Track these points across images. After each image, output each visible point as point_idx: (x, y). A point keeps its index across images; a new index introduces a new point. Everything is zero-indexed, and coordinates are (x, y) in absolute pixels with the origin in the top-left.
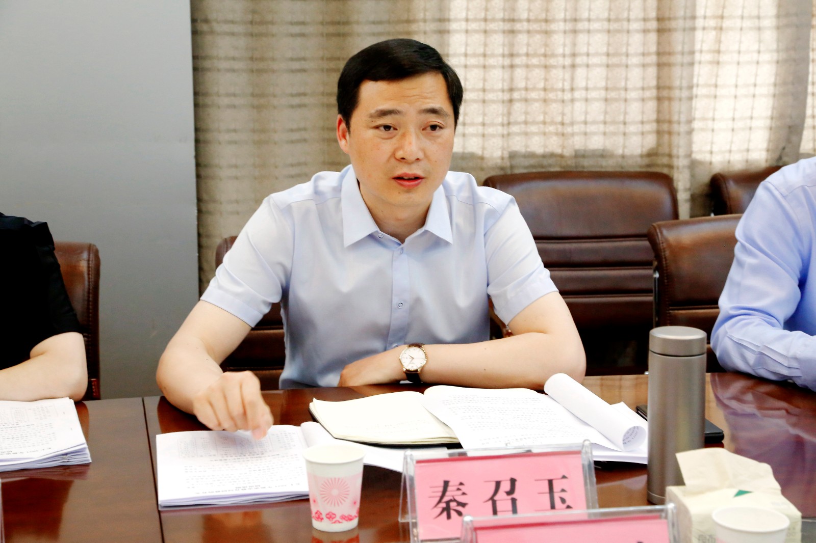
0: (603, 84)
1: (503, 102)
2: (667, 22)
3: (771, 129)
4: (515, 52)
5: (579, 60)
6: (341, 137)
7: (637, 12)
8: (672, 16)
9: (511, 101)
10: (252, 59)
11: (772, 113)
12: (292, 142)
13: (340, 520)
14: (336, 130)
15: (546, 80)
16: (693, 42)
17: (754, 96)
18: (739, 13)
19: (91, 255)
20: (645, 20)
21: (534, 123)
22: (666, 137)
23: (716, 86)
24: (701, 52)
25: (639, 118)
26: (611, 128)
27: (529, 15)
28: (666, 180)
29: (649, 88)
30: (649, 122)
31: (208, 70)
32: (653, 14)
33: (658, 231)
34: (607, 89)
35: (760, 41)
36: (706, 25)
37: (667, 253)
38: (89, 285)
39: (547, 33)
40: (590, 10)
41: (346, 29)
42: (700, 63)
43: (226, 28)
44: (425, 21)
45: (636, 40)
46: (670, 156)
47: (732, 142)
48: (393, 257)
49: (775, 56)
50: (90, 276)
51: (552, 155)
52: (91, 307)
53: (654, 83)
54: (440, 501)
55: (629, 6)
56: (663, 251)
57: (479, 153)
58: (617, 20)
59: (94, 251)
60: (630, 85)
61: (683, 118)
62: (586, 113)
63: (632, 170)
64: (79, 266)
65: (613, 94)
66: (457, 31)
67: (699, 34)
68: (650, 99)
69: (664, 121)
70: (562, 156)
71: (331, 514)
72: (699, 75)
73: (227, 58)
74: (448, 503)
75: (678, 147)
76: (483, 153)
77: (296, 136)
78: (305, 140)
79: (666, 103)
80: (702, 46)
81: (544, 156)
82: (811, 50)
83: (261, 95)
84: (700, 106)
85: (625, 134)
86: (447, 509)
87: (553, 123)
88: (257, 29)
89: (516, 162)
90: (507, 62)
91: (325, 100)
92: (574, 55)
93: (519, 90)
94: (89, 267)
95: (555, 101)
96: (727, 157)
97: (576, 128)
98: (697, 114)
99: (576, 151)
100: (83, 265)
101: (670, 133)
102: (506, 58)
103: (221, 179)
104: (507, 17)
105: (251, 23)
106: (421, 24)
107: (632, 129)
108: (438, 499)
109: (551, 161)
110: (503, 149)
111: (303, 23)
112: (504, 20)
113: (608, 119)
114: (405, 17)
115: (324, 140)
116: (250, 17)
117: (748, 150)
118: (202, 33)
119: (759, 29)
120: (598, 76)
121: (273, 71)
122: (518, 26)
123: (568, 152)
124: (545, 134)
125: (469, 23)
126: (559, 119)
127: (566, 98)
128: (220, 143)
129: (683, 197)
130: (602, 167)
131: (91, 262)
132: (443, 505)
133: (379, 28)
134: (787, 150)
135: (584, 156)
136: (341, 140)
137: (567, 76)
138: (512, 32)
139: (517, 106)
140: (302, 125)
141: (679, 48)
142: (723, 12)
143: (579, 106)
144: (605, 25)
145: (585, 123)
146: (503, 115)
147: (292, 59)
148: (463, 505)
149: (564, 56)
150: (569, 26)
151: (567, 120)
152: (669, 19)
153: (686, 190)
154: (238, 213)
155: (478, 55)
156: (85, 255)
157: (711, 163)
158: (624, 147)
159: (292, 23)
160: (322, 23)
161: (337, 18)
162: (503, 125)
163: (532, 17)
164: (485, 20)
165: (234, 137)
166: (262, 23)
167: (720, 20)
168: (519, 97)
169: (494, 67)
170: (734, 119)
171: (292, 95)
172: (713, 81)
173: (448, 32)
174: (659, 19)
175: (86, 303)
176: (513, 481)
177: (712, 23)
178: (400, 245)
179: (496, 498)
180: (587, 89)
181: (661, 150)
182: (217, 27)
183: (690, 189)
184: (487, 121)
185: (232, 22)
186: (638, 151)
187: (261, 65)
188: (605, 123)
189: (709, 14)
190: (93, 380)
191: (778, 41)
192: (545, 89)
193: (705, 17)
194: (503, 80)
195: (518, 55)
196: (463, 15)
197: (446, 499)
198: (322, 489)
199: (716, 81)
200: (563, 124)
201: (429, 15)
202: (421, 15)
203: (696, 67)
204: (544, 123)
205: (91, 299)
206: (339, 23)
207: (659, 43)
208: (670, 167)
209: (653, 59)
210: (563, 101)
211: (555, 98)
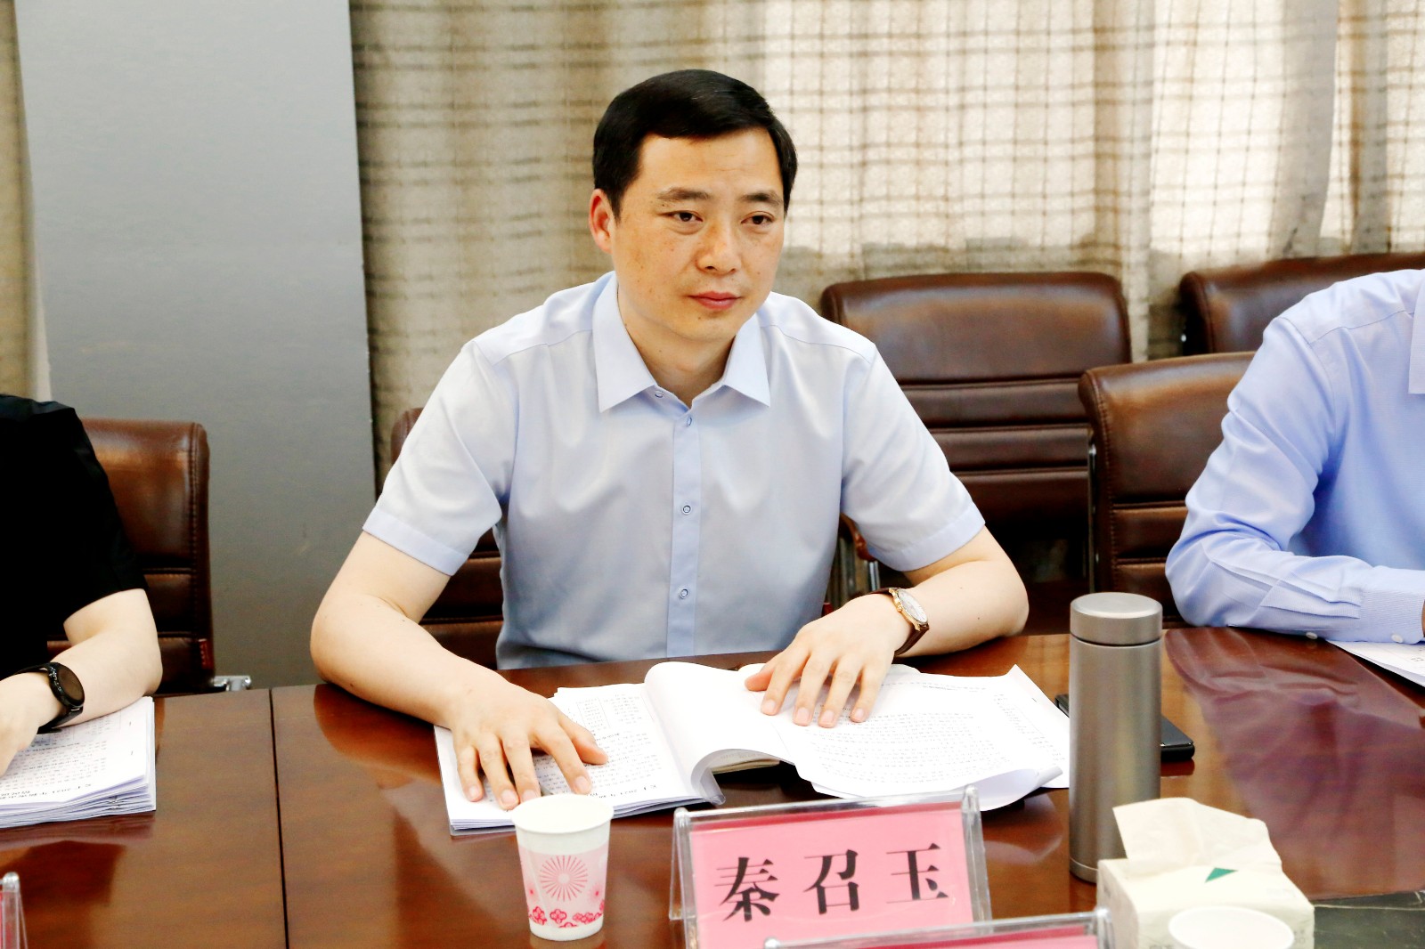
0: (1009, 134)
1: (852, 166)
2: (1109, 35)
3: (1274, 200)
4: (869, 87)
5: (970, 98)
6: (597, 228)
7: (1061, 20)
8: (1117, 25)
9: (864, 164)
10: (452, 106)
11: (1277, 175)
12: (518, 236)
13: (574, 923)
14: (587, 215)
15: (919, 129)
16: (1150, 65)
17: (1248, 149)
18: (1224, 18)
19: (194, 442)
20: (1075, 32)
21: (901, 197)
22: (1110, 217)
23: (1188, 134)
24: (1164, 80)
25: (1067, 188)
26: (1023, 204)
27: (890, 26)
28: (1109, 285)
29: (1082, 140)
30: (1083, 193)
31: (384, 125)
32: (1087, 22)
33: (1094, 382)
34: (1015, 142)
35: (1256, 63)
36: (1172, 38)
37: (1109, 419)
38: (192, 492)
39: (920, 55)
40: (987, 17)
41: (600, 56)
42: (1162, 97)
43: (409, 58)
44: (725, 40)
45: (1062, 62)
46: (1116, 247)
47: (1213, 223)
48: (674, 431)
49: (1280, 86)
50: (194, 476)
51: (931, 248)
52: (195, 525)
53: (1090, 131)
54: (733, 892)
55: (1050, 11)
56: (1102, 414)
57: (815, 247)
58: (1031, 32)
59: (199, 433)
60: (1052, 135)
61: (1136, 187)
62: (984, 180)
63: (1056, 269)
64: (176, 461)
65: (1025, 151)
66: (777, 55)
67: (1160, 53)
68: (1085, 156)
69: (1106, 192)
70: (945, 250)
71: (558, 912)
72: (1161, 118)
73: (413, 106)
74: (746, 894)
75: (1129, 232)
76: (821, 247)
77: (524, 226)
78: (540, 233)
79: (1110, 163)
80: (1164, 71)
81: (917, 250)
82: (1336, 74)
83: (469, 164)
84: (1163, 166)
85: (1044, 213)
86: (745, 904)
87: (931, 197)
88: (460, 58)
89: (874, 260)
90: (857, 102)
91: (571, 168)
92: (963, 89)
93: (877, 145)
94: (190, 462)
95: (934, 163)
96: (1206, 245)
97: (969, 205)
98: (1159, 179)
99: (968, 241)
100: (182, 457)
101: (1116, 211)
102: (855, 97)
103: (406, 298)
104: (855, 31)
105: (450, 49)
106: (720, 46)
107: (1056, 204)
108: (730, 888)
109: (930, 258)
110: (853, 240)
111: (532, 47)
112: (851, 36)
113: (1019, 188)
114: (693, 34)
115: (569, 231)
116: (447, 40)
117: (1239, 235)
118: (371, 67)
119: (1255, 43)
120: (1001, 122)
121: (487, 125)
122: (873, 45)
123: (955, 244)
124: (918, 215)
125: (796, 41)
126: (940, 191)
127: (950, 158)
128: (404, 241)
129: (1137, 312)
130: (1009, 265)
131: (193, 454)
132: (739, 898)
133: (653, 53)
134: (1299, 234)
135: (980, 249)
136: (596, 231)
137: (953, 122)
138: (864, 54)
139: (874, 173)
140: (534, 208)
141: (1127, 77)
142: (1197, 17)
143: (972, 170)
144: (1012, 41)
145: (983, 196)
146: (852, 187)
147: (516, 106)
148: (772, 896)
149: (947, 92)
150: (955, 44)
151: (953, 193)
152: (1113, 30)
153: (1142, 300)
154: (435, 351)
155: (812, 93)
156: (185, 443)
157: (1180, 256)
158: (1044, 234)
159: (514, 48)
160: (562, 46)
161: (587, 38)
162: (852, 203)
163: (896, 30)
164: (822, 36)
165: (426, 230)
166: (467, 48)
167: (1192, 30)
168: (876, 157)
169: (835, 111)
170: (1216, 187)
171: (517, 163)
172: (1183, 127)
173: (763, 56)
174: (1098, 30)
175: (187, 519)
176: (851, 856)
177: (1181, 34)
178: (686, 410)
179: (823, 884)
180: (984, 143)
181: (1102, 238)
182: (394, 57)
183: (1147, 299)
184: (827, 196)
185: (420, 48)
186: (1066, 240)
187: (467, 116)
188: (1013, 196)
189: (1175, 20)
190: (200, 640)
191: (1285, 62)
192: (917, 145)
193: (1169, 26)
194: (851, 132)
195: (874, 91)
196: (787, 29)
197: (743, 887)
198: (542, 874)
199: (1188, 126)
200: (946, 199)
201: (731, 31)
202: (719, 32)
203: (1157, 105)
204: (917, 198)
205: (195, 513)
206: (589, 46)
207: (1097, 69)
208: (1117, 264)
209: (1088, 93)
210: (947, 163)
211: (933, 158)
